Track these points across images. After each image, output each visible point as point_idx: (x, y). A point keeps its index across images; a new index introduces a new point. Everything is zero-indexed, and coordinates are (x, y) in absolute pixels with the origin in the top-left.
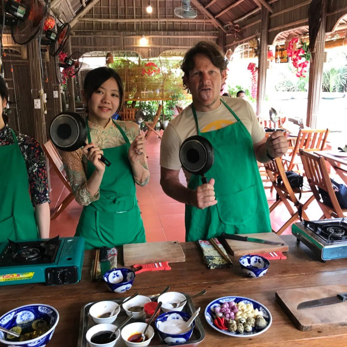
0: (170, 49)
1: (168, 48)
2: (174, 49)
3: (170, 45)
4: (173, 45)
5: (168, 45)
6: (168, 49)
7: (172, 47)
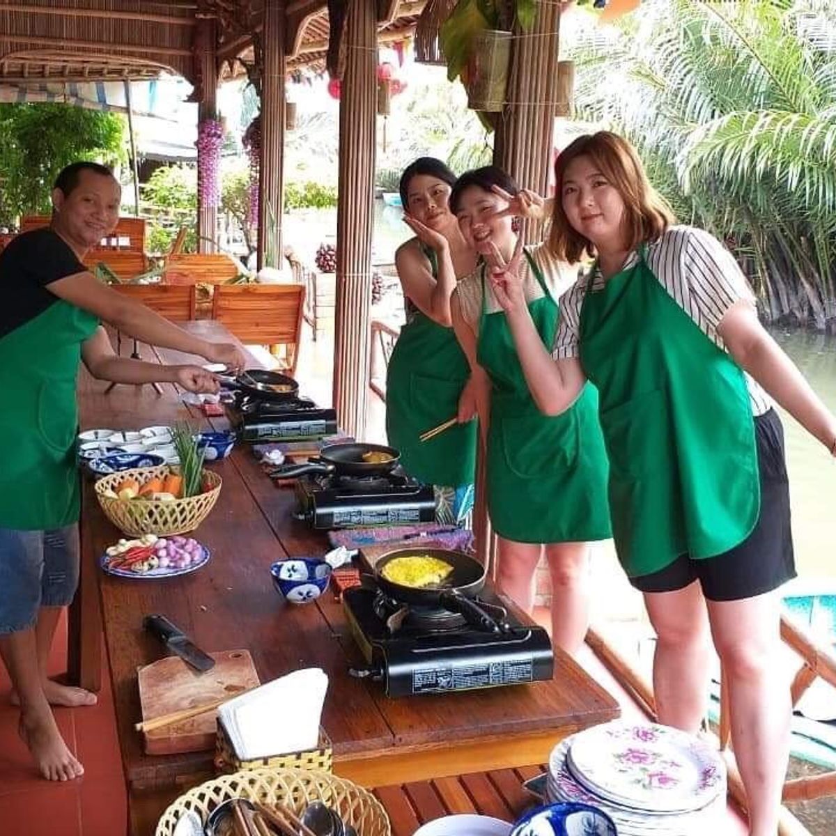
0: (34, 47)
1: (26, 45)
2: (44, 47)
3: (33, 35)
4: (44, 37)
5: (26, 35)
6: (26, 49)
7: (40, 42)
